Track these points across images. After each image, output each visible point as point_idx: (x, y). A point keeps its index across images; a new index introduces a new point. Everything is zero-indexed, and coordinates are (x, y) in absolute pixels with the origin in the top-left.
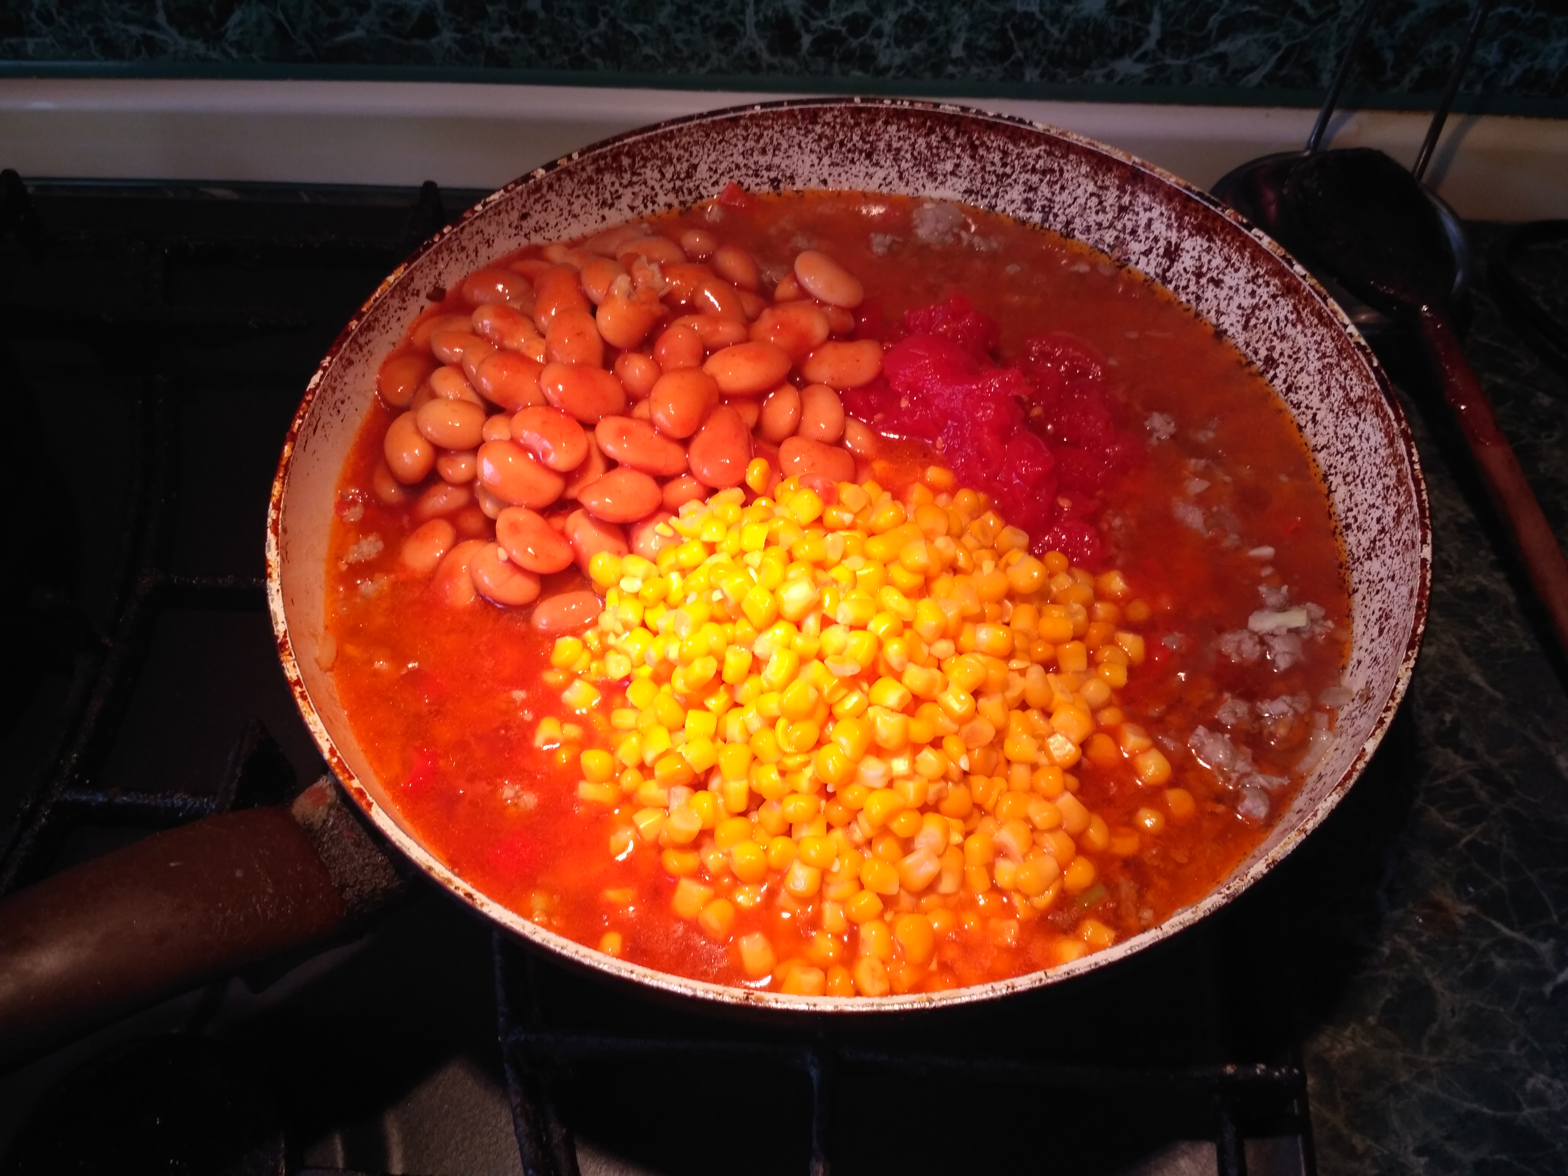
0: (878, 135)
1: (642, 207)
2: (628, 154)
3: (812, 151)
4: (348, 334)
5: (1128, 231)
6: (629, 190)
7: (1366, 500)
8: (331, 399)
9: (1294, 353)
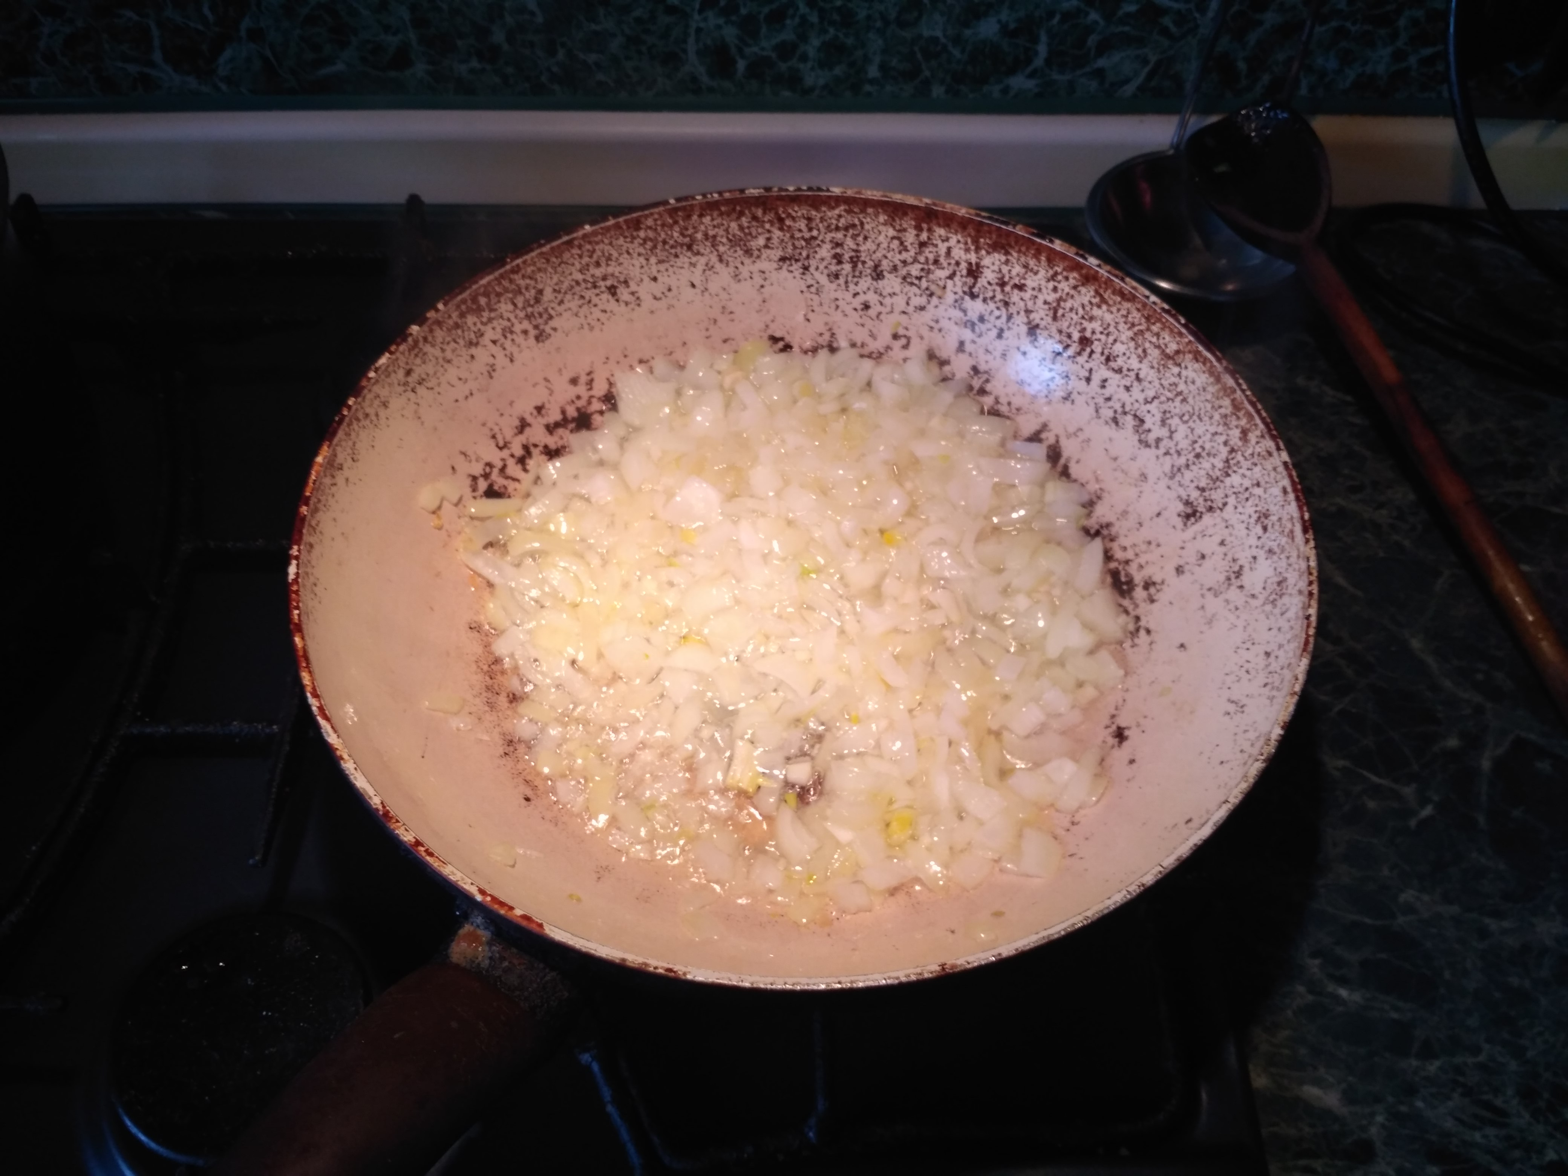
0: (694, 228)
1: (502, 340)
3: (639, 255)
4: (303, 520)
5: (931, 262)
6: (490, 326)
7: (1207, 431)
9: (1105, 329)
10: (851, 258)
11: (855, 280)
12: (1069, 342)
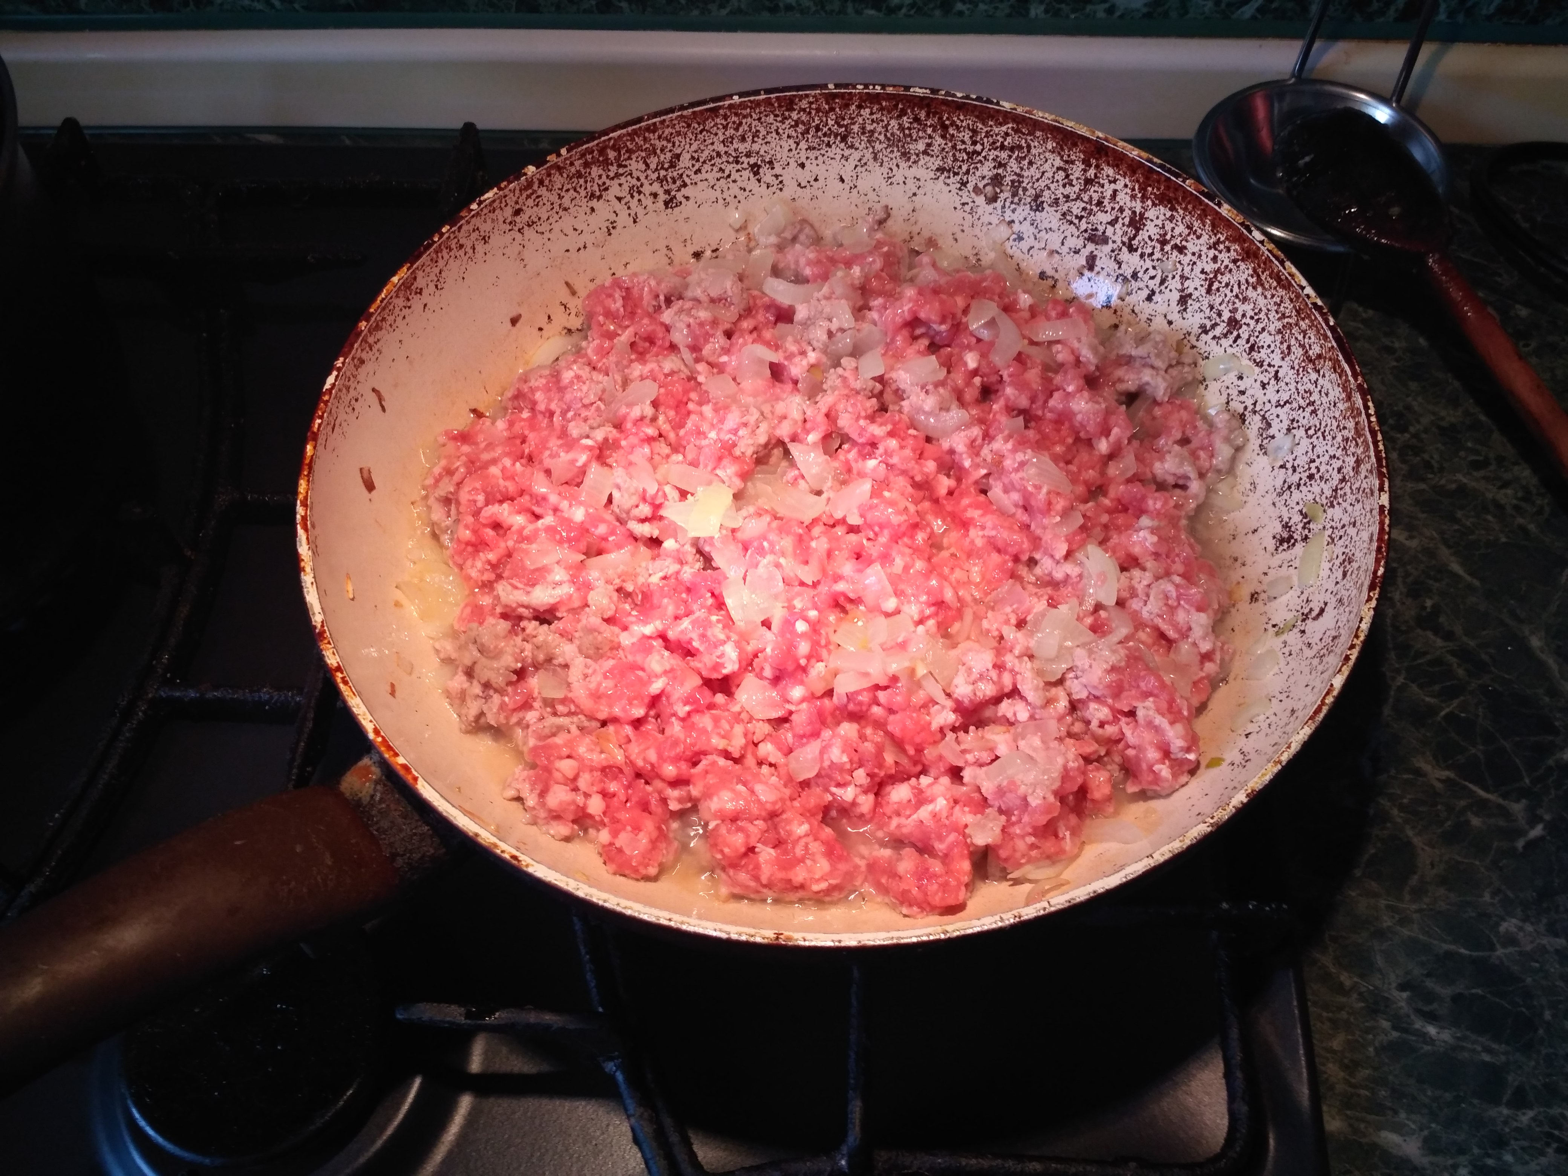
0: (851, 118)
1: (629, 197)
2: (614, 148)
3: (789, 137)
4: (358, 334)
5: (1094, 202)
6: (616, 181)
7: (1327, 451)
8: (346, 398)
9: (1256, 314)
10: (1013, 182)
11: (1013, 206)
12: (1218, 320)
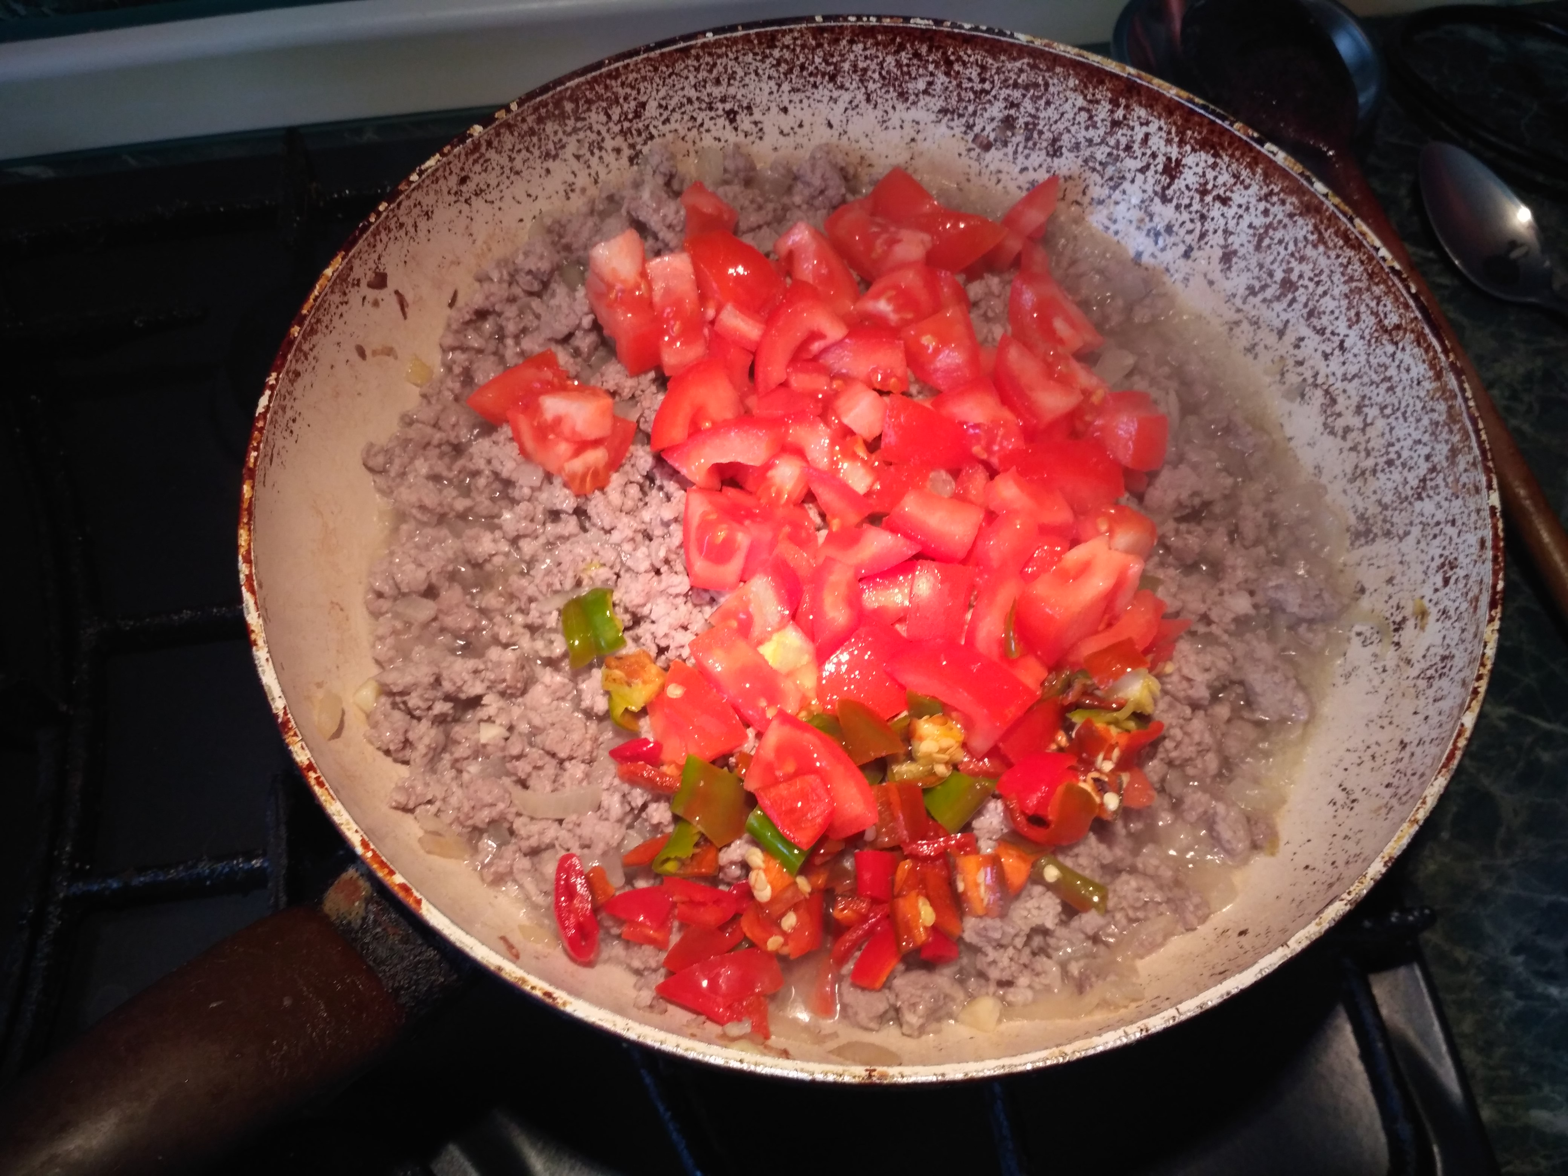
0: (842, 55)
1: (588, 154)
2: (571, 99)
3: (770, 78)
4: (291, 342)
5: (1121, 147)
6: (574, 137)
7: (1410, 435)
8: (282, 421)
9: (1316, 275)
10: (1027, 124)
11: (1027, 152)
